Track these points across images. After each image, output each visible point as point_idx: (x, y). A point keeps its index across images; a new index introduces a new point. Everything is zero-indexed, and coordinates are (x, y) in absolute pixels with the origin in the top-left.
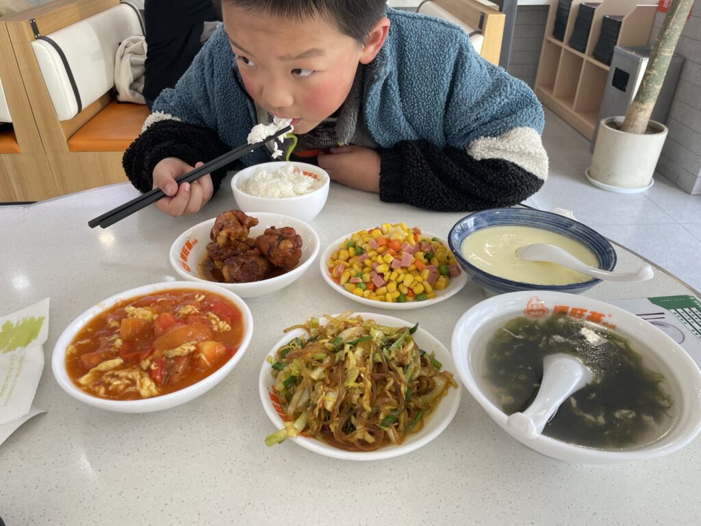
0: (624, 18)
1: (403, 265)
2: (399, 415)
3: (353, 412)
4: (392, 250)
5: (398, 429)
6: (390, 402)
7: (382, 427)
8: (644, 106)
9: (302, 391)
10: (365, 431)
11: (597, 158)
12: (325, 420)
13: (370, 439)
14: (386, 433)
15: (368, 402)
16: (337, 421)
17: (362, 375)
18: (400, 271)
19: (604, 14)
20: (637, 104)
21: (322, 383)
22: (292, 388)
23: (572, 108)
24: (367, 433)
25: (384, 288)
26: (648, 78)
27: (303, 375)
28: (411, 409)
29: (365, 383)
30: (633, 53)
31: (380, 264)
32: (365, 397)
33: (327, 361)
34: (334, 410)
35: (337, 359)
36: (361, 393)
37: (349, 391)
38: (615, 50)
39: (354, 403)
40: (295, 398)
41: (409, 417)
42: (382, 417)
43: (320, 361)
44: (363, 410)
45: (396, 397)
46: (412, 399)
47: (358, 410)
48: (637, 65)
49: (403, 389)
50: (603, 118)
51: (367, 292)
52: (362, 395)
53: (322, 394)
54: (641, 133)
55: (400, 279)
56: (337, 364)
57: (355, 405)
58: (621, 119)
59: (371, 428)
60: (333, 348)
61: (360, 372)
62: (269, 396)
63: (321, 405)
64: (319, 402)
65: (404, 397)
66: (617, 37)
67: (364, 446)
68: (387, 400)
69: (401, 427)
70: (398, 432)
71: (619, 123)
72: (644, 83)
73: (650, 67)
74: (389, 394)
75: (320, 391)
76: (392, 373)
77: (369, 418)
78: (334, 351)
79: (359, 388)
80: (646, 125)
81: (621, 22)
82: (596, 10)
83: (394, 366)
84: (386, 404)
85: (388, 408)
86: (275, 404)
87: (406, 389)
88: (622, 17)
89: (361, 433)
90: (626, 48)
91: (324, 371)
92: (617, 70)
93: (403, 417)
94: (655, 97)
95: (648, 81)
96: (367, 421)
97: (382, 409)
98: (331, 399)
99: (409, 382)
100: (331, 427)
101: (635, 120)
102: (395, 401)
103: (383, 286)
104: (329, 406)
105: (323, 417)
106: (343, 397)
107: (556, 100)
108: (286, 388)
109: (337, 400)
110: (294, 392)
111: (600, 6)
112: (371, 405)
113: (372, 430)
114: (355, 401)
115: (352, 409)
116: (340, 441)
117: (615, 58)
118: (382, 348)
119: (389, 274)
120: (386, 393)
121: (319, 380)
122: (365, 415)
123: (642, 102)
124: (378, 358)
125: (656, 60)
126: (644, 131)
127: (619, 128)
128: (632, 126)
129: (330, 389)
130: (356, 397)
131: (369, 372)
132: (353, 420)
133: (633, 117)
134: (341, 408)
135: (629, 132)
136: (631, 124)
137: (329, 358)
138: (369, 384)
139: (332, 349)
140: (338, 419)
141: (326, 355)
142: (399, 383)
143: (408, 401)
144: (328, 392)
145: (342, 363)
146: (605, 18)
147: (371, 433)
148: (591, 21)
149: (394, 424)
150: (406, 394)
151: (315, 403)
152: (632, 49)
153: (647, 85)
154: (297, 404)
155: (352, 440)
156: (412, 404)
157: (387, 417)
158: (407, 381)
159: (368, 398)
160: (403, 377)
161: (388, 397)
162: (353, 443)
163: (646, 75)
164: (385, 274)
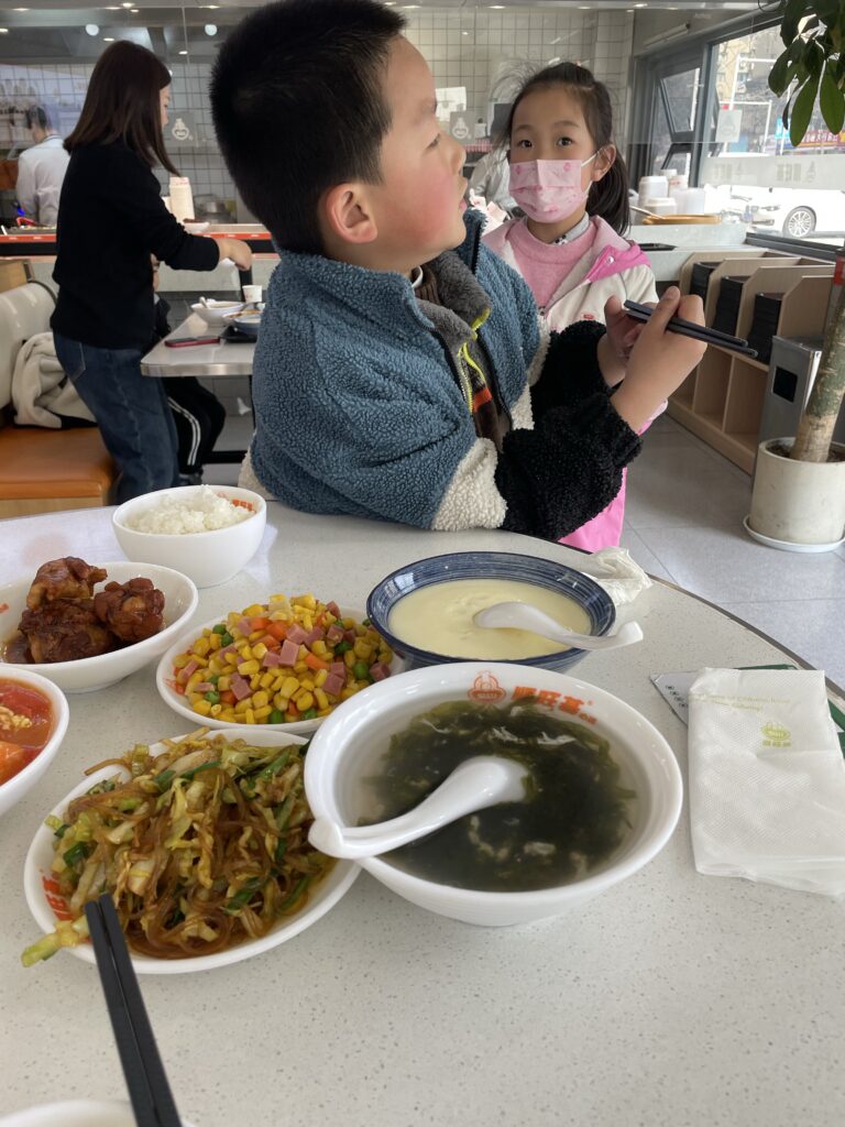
0: (785, 297)
1: (282, 662)
2: (264, 887)
3: (183, 891)
4: (270, 638)
5: (261, 913)
6: (248, 866)
7: (229, 911)
8: (821, 422)
9: (95, 866)
10: (199, 921)
11: (760, 499)
12: (135, 911)
13: (208, 934)
14: (238, 920)
15: (207, 872)
16: (153, 910)
17: (196, 826)
18: (277, 672)
19: (757, 292)
20: (811, 418)
21: (127, 848)
22: (79, 865)
23: (721, 429)
24: (204, 925)
25: (248, 701)
26: (822, 379)
27: (96, 837)
28: (286, 875)
29: (202, 839)
30: (801, 345)
31: (245, 661)
32: (201, 863)
33: (142, 810)
34: (147, 892)
35: (159, 805)
36: (194, 856)
37: (172, 857)
38: (774, 341)
39: (184, 875)
40: (84, 880)
41: (282, 890)
42: (230, 893)
43: (129, 812)
44: (200, 886)
45: (259, 858)
46: (288, 858)
47: (190, 887)
48: (808, 362)
49: (270, 842)
50: (764, 440)
51: (217, 707)
52: (196, 861)
53: (125, 866)
54: (821, 462)
55: (275, 686)
56: (159, 814)
57: (186, 879)
58: (789, 441)
59: (212, 915)
60: (155, 787)
61: (194, 821)
62: (41, 883)
63: (123, 886)
64: (119, 880)
65: (273, 857)
66: (777, 324)
67: (199, 947)
68: (240, 864)
69: (267, 908)
70: (261, 917)
71: (787, 447)
72: (818, 387)
73: (823, 364)
74: (245, 854)
75: (121, 861)
76: (254, 819)
77: (211, 900)
78: (157, 794)
79: (193, 849)
80: (827, 449)
81: (780, 302)
82: (745, 287)
83: (260, 807)
84: (240, 871)
85: (242, 877)
86: (51, 895)
87: (276, 843)
88: (782, 294)
89: (193, 926)
90: (790, 338)
91: (133, 829)
92: (779, 370)
93: (271, 891)
94: (837, 407)
95: (823, 384)
96: (204, 904)
97: (230, 881)
98: (140, 874)
99: (282, 831)
100: (141, 922)
101: (810, 441)
102: (255, 864)
103: (246, 698)
104: (137, 886)
105: (130, 905)
106: (163, 867)
107: (697, 416)
108: (70, 864)
109: (152, 874)
110: (83, 869)
111: (749, 280)
112: (214, 876)
113: (213, 918)
114: (185, 874)
115: (180, 887)
116: (155, 943)
117: (775, 353)
118: (237, 780)
119: (258, 676)
120: (240, 853)
121: (122, 844)
122: (203, 895)
123: (819, 415)
124: (231, 797)
125: (832, 353)
126: (826, 458)
127: (787, 455)
128: (806, 451)
129: (141, 857)
130: (185, 865)
131: (209, 821)
132: (184, 905)
133: (807, 437)
134: (161, 887)
135: (804, 460)
136: (805, 448)
137: (146, 805)
138: (209, 840)
139: (152, 791)
140: (154, 907)
141: (139, 800)
142: (263, 833)
143: (280, 862)
144: (137, 861)
145: (166, 812)
146: (758, 298)
147: (213, 925)
148: (739, 301)
149: (253, 906)
150: (276, 852)
151: (113, 883)
152: (799, 339)
153: (822, 390)
154: (88, 890)
155: (177, 941)
156: (288, 868)
157: (239, 893)
158: (278, 829)
159: (208, 863)
160: (272, 823)
161: (243, 859)
162: (178, 946)
163: (819, 376)
164: (252, 676)
